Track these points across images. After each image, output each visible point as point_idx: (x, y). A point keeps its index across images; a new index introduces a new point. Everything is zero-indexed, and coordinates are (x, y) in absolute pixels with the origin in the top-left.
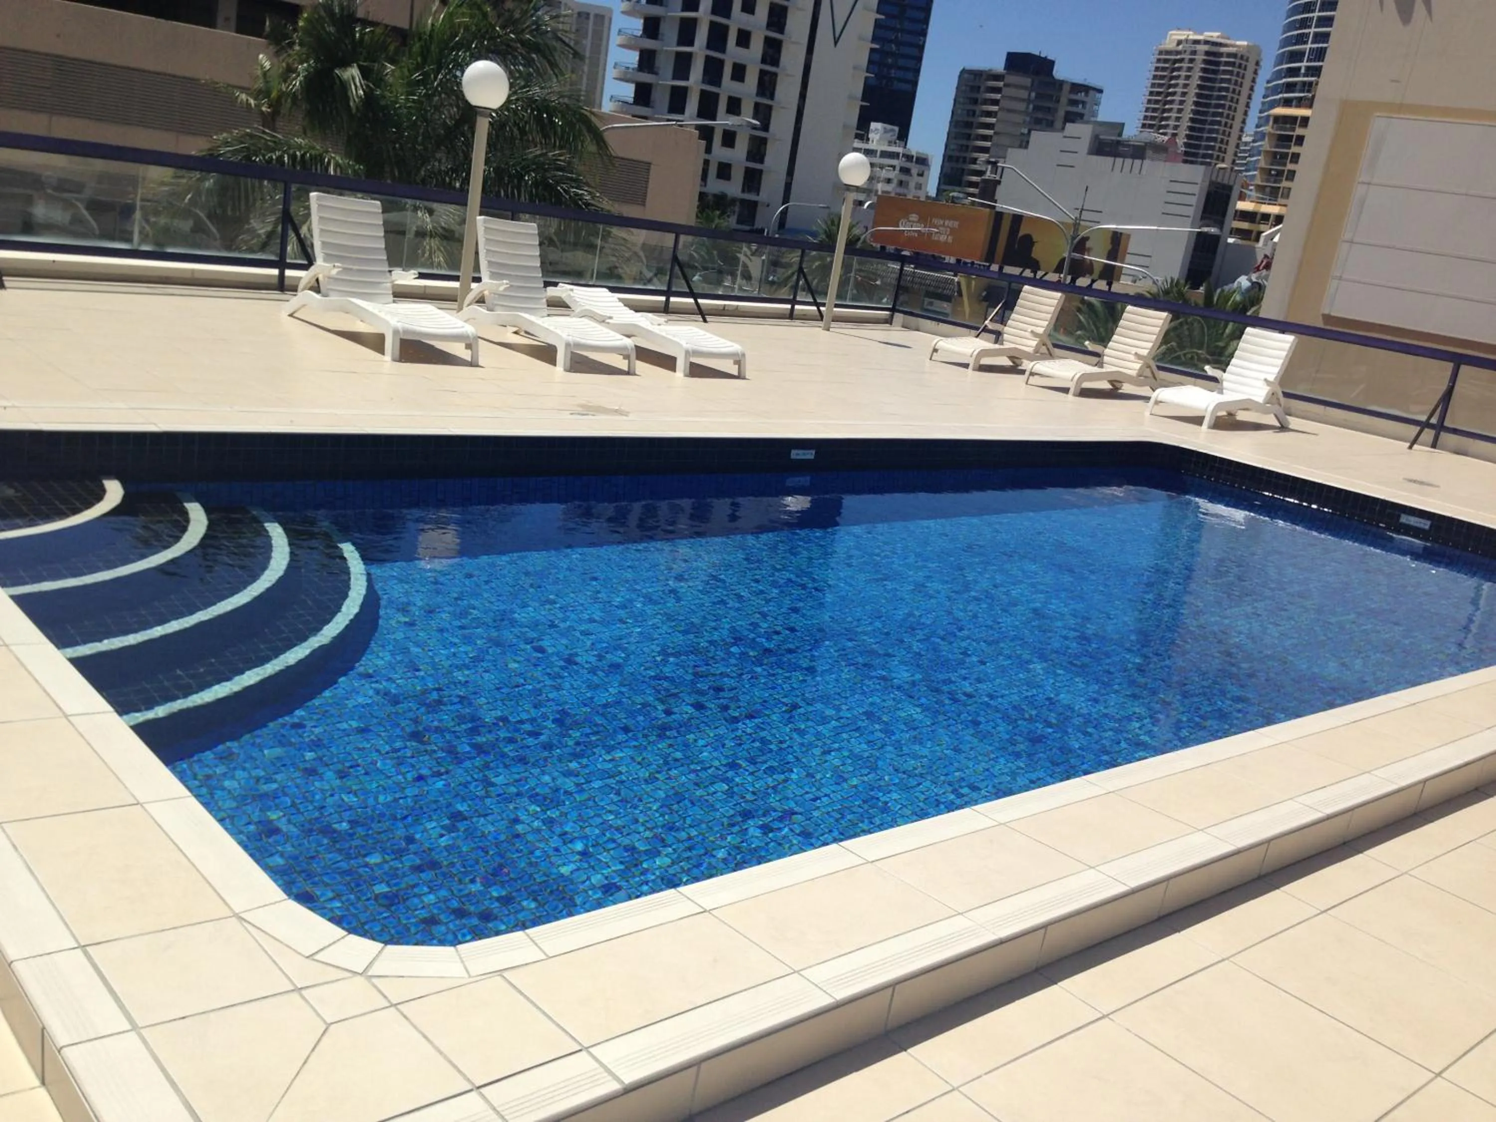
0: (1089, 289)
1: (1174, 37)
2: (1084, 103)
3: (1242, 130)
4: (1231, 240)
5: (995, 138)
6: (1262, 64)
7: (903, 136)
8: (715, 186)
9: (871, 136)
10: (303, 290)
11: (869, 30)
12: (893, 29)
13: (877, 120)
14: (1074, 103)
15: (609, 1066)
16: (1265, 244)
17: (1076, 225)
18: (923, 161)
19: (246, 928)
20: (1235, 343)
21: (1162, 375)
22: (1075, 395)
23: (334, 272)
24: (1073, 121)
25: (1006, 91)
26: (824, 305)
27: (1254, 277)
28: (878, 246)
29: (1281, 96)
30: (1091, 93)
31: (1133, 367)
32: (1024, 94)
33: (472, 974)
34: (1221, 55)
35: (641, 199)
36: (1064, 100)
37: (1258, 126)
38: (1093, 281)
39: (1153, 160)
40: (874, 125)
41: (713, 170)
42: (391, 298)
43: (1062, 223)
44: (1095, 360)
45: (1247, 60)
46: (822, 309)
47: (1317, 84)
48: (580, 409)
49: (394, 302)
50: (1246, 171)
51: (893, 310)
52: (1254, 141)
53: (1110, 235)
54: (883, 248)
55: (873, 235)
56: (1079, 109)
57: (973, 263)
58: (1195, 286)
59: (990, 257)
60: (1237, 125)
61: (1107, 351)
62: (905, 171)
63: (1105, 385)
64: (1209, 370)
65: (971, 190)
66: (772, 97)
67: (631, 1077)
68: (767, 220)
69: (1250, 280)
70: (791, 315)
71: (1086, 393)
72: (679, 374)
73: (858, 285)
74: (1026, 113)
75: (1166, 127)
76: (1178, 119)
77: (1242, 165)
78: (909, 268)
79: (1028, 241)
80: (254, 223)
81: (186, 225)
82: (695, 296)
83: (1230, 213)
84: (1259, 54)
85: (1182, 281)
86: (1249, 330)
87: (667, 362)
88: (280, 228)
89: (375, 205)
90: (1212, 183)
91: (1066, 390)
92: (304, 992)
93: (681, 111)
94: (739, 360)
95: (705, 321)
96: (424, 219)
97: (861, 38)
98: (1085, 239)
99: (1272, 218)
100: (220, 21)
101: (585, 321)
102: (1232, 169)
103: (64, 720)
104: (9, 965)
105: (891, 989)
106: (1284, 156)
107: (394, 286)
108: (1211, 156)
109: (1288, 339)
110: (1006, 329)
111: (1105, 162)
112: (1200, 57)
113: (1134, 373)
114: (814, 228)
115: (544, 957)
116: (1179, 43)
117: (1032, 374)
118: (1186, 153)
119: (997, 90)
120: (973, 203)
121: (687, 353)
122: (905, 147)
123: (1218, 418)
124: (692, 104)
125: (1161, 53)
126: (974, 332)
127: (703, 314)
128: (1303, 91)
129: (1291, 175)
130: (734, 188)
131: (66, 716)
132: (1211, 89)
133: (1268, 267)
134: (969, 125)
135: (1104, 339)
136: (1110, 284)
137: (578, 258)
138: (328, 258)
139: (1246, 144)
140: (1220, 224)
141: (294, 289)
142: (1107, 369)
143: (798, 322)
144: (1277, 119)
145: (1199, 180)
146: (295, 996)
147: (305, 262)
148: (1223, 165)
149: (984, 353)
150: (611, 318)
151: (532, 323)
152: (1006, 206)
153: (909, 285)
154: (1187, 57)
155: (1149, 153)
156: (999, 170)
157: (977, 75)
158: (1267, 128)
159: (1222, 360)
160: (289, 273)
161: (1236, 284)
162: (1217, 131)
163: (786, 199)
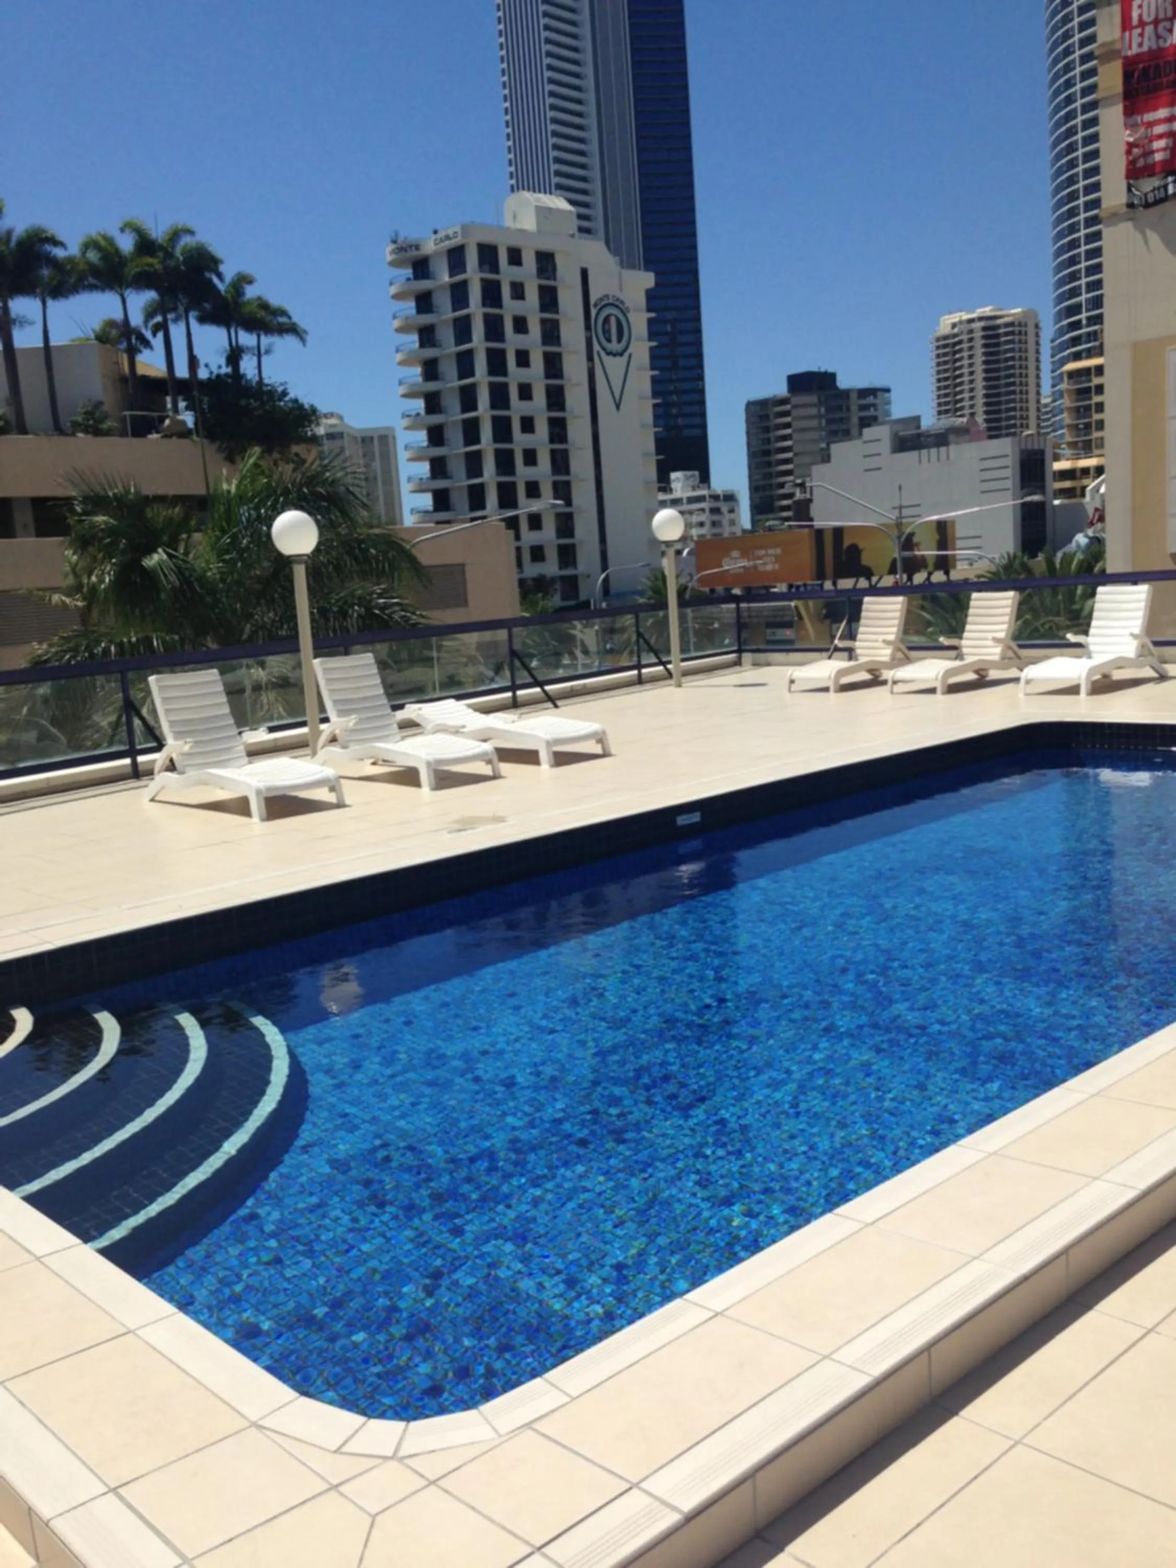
0: (928, 584)
1: (946, 323)
2: (874, 405)
3: (1038, 393)
4: (1057, 502)
5: (796, 460)
6: (1041, 325)
7: (705, 478)
8: (532, 570)
9: (673, 485)
10: (160, 772)
11: (646, 387)
12: (671, 381)
13: (676, 469)
14: (863, 408)
15: (665, 1498)
16: (1093, 498)
17: (899, 525)
18: (730, 498)
19: (268, 1437)
20: (1089, 602)
21: (1025, 653)
22: (944, 693)
23: (186, 748)
24: (869, 425)
25: (795, 413)
26: (670, 662)
27: (1090, 532)
28: (707, 590)
29: (1068, 351)
30: (879, 394)
31: (994, 652)
32: (814, 411)
33: (502, 1432)
34: (998, 327)
35: (462, 600)
36: (854, 408)
37: (1054, 386)
38: (930, 574)
39: (957, 443)
40: (674, 475)
41: (526, 556)
42: (246, 759)
43: (884, 525)
44: (953, 653)
45: (1026, 325)
46: (669, 666)
47: (1102, 331)
48: (457, 826)
49: (250, 763)
50: (1054, 431)
51: (740, 651)
52: (1054, 401)
53: (934, 525)
54: (712, 591)
55: (700, 580)
56: (872, 412)
57: (805, 585)
58: (1034, 555)
59: (821, 575)
60: (1032, 389)
61: (964, 642)
62: (715, 511)
63: (971, 676)
64: (1071, 637)
65: (785, 514)
66: (568, 472)
67: (689, 1503)
68: (591, 589)
69: (1087, 536)
70: (640, 681)
71: (954, 689)
72: (545, 766)
73: (697, 633)
74: (820, 428)
75: (962, 408)
76: (972, 398)
77: (1047, 427)
78: (743, 605)
79: (855, 551)
80: (96, 718)
81: (31, 737)
82: (540, 684)
83: (1049, 477)
84: (1036, 315)
85: (1019, 554)
86: (1100, 589)
87: (529, 757)
88: (124, 719)
89: (213, 674)
90: (1022, 452)
91: (932, 691)
92: (342, 1489)
93: (482, 506)
94: (600, 738)
95: (556, 706)
96: (259, 674)
97: (641, 398)
98: (911, 535)
99: (1092, 472)
100: (19, 528)
101: (440, 736)
102: (1039, 434)
103: (37, 1263)
104: (47, 1525)
105: (926, 1354)
106: (1088, 408)
107: (247, 746)
108: (1014, 426)
109: (1142, 591)
110: (857, 644)
111: (911, 457)
112: (978, 335)
113: (996, 658)
114: (639, 588)
115: (567, 1399)
116: (954, 326)
117: (895, 682)
118: (989, 429)
119: (786, 414)
120: (790, 527)
121: (549, 744)
122: (709, 487)
123: (1094, 683)
124: (492, 499)
125: (938, 340)
126: (825, 654)
127: (552, 700)
128: (1089, 342)
129: (1100, 425)
130: (551, 567)
131: (38, 1259)
132: (997, 362)
133: (1101, 519)
134: (768, 453)
135: (957, 630)
136: (947, 573)
137: (416, 674)
138: (178, 735)
139: (1046, 405)
140: (1042, 489)
141: (150, 773)
142: (969, 660)
143: (648, 686)
144: (1072, 375)
145: (1009, 451)
146: (333, 1494)
147: (154, 744)
148: (1029, 432)
149: (841, 673)
150: (464, 727)
151: (388, 750)
152: (823, 520)
153: (747, 620)
154: (965, 337)
155: (952, 438)
156: (808, 490)
157: (763, 404)
158: (1064, 386)
159: (1082, 623)
160: (141, 759)
161: (1074, 544)
162: (1014, 401)
163: (604, 567)
